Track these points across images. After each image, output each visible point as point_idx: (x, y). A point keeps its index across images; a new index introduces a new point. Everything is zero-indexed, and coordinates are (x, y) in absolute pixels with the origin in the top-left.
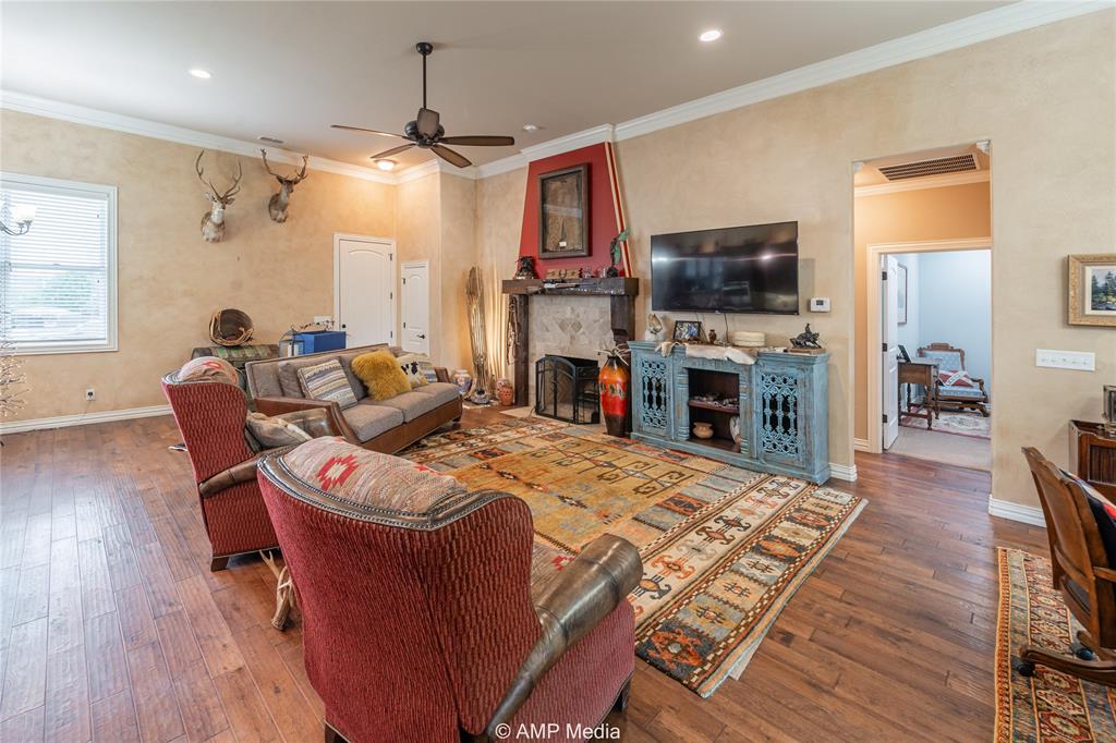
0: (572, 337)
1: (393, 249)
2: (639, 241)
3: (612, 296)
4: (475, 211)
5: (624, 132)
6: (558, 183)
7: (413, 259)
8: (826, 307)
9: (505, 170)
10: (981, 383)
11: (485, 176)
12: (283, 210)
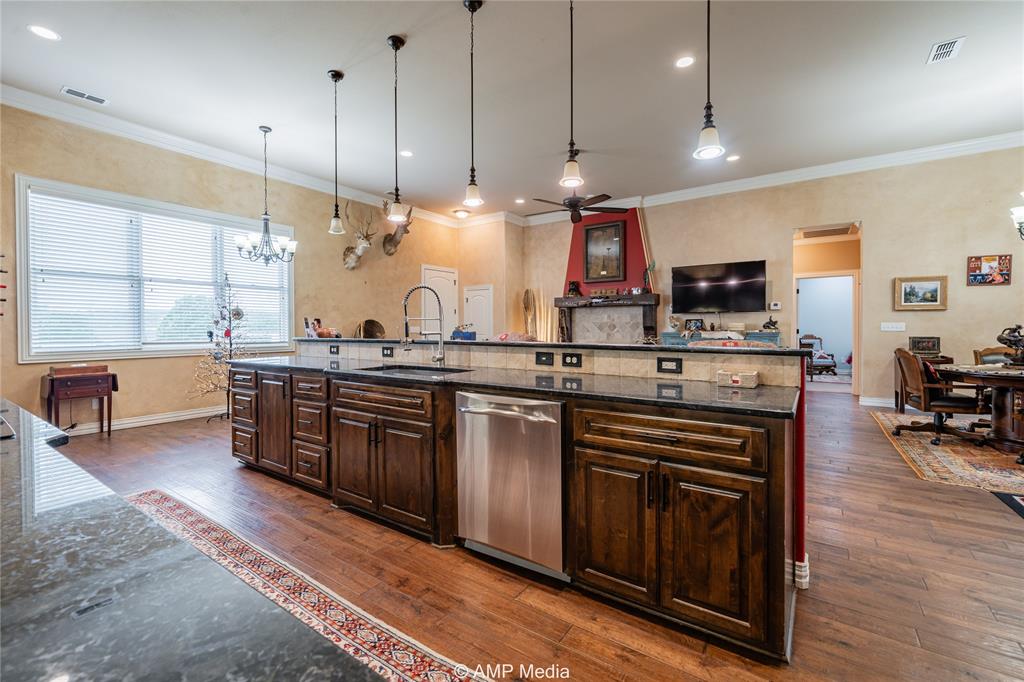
0: (609, 335)
1: (456, 277)
2: (660, 271)
3: (644, 306)
4: (523, 248)
5: (649, 202)
6: (600, 233)
7: (476, 283)
8: (779, 307)
9: (551, 221)
10: (833, 356)
11: (531, 224)
12: (396, 246)
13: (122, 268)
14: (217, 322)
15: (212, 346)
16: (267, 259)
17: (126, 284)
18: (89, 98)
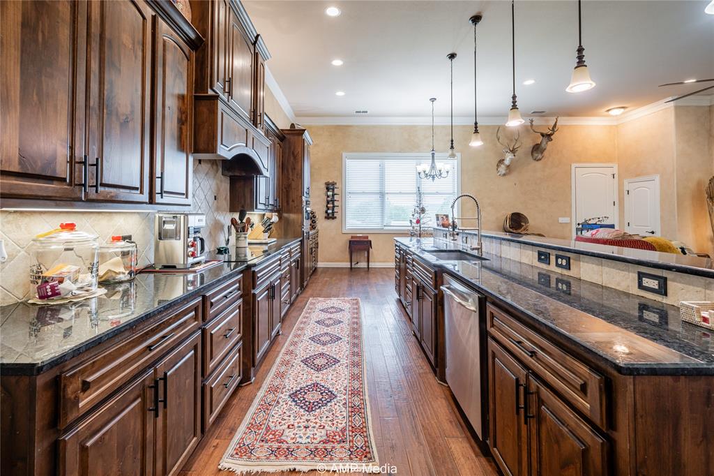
1: (615, 170)
7: (639, 175)
12: (542, 153)
13: (376, 188)
14: (413, 215)
15: (411, 228)
16: (433, 178)
17: (378, 197)
18: (363, 112)
